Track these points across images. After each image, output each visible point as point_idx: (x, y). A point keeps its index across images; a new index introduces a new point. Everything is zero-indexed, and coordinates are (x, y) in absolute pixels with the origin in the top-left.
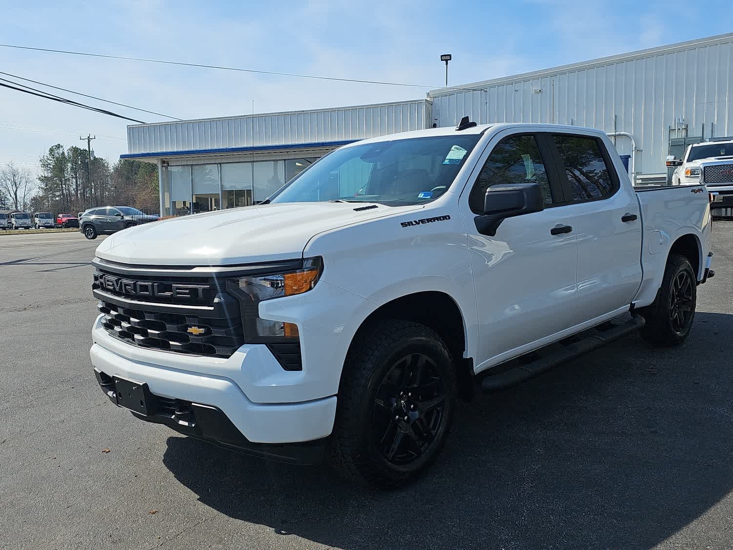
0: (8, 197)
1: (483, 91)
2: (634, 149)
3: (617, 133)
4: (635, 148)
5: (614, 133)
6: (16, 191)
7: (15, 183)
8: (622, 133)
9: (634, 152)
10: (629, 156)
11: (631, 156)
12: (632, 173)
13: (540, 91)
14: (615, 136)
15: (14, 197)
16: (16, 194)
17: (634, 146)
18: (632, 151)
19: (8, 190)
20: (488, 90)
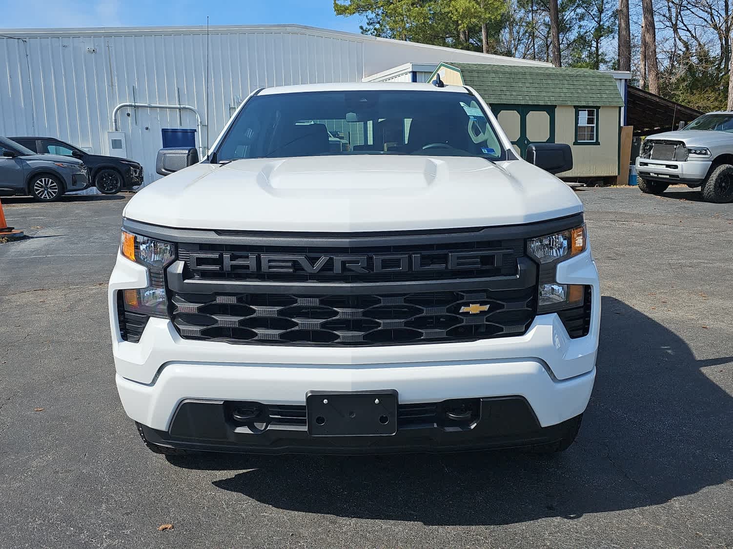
1: (20, 41)
2: (199, 124)
3: (182, 106)
4: (201, 122)
5: (179, 106)
8: (187, 106)
9: (199, 127)
10: (195, 130)
11: (197, 130)
12: (200, 147)
13: (94, 51)
14: (180, 109)
17: (199, 121)
18: (198, 125)
20: (27, 40)
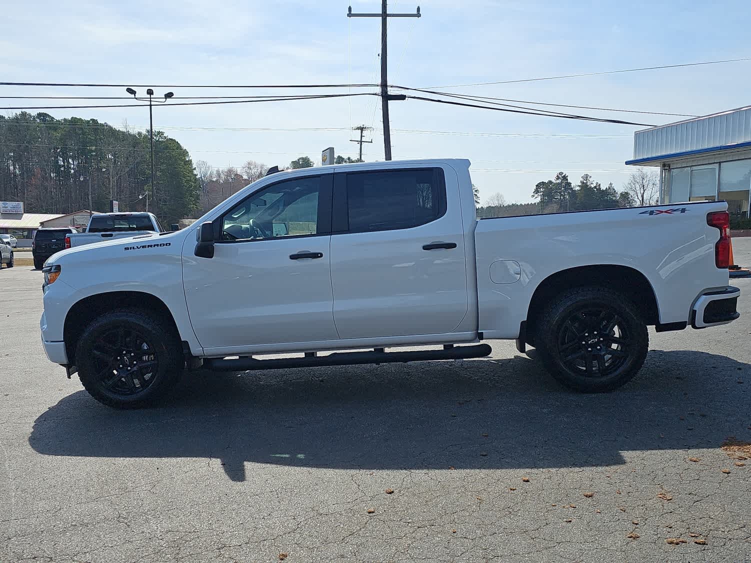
0: (635, 199)
6: (644, 193)
7: (643, 186)
15: (641, 199)
16: (642, 196)
19: (637, 193)
